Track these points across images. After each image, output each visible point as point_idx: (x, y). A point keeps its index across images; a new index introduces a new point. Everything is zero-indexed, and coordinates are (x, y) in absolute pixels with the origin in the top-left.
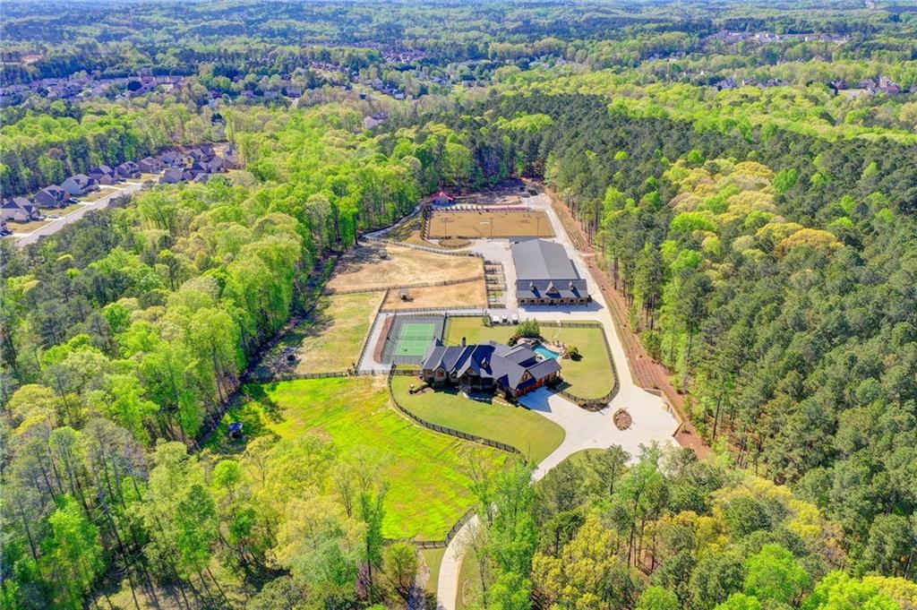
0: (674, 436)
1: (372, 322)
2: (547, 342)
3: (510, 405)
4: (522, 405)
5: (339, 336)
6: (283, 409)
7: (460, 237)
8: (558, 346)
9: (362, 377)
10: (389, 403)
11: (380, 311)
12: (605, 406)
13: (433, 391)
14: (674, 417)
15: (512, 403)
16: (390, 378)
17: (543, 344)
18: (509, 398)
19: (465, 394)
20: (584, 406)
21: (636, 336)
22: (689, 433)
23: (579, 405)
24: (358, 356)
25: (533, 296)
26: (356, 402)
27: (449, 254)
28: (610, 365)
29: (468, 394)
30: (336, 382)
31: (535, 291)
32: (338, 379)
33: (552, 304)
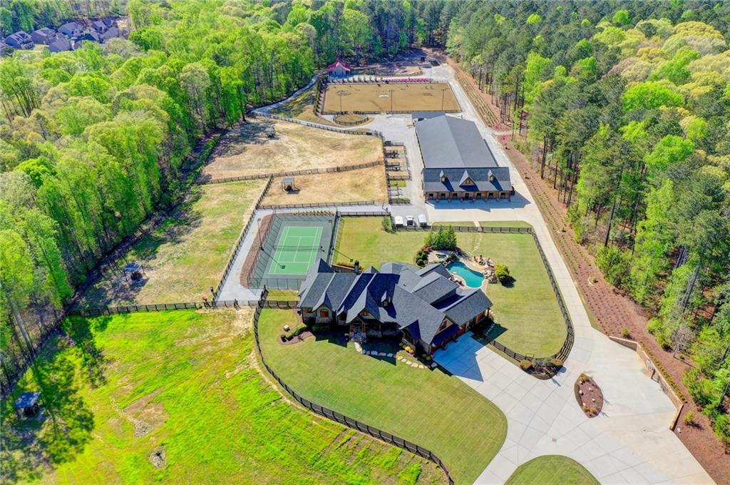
0: (673, 429)
1: (246, 223)
2: (466, 257)
3: (422, 366)
4: (439, 367)
5: (203, 242)
6: (109, 362)
7: (356, 113)
8: (481, 263)
9: (220, 310)
10: (253, 356)
11: (257, 207)
12: (558, 369)
13: (314, 338)
14: (664, 389)
15: (426, 362)
16: (258, 313)
17: (462, 260)
18: (420, 354)
19: (357, 346)
20: (530, 370)
21: (582, 248)
22: (697, 426)
23: (522, 368)
24: (219, 277)
25: (444, 189)
26: (208, 353)
27: (345, 132)
28: (554, 294)
29: (363, 345)
30: (185, 318)
31: (447, 183)
32: (189, 313)
33: (467, 198)
